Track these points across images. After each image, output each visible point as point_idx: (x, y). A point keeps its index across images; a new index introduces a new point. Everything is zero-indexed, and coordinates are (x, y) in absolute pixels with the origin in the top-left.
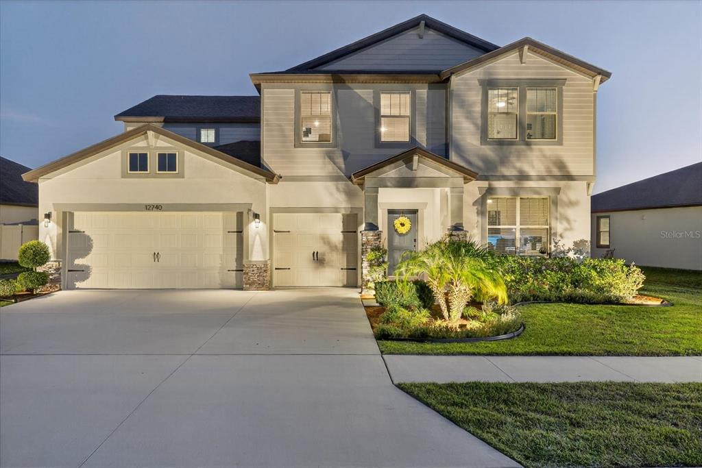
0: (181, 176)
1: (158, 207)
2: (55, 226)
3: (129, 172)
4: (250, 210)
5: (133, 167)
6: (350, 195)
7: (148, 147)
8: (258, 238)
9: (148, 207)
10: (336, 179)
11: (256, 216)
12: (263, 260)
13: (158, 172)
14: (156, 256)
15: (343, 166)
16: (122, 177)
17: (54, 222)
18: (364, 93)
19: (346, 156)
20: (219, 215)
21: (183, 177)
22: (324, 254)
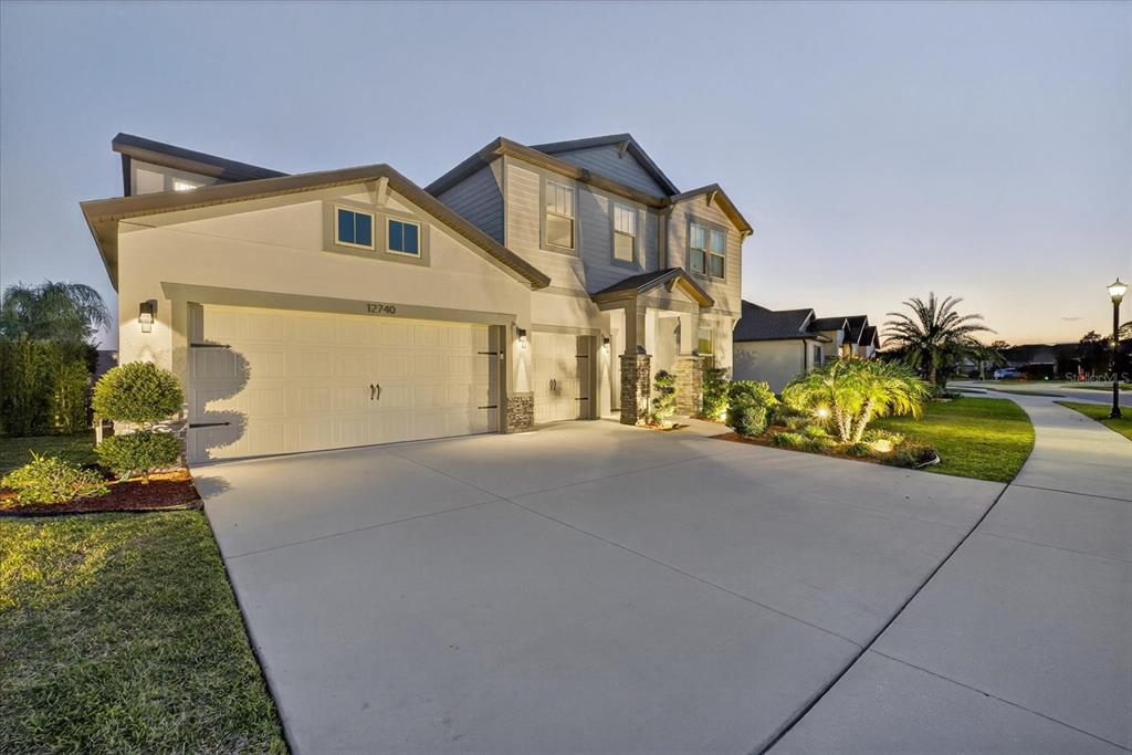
0: (425, 262)
1: (390, 310)
2: (168, 331)
3: (338, 242)
4: (513, 324)
5: (346, 234)
6: (590, 314)
7: (373, 207)
8: (522, 361)
9: (372, 308)
10: (576, 294)
11: (522, 333)
12: (527, 391)
13: (389, 251)
14: (375, 390)
15: (584, 279)
16: (324, 250)
17: (164, 321)
18: (602, 200)
19: (586, 268)
20: (465, 328)
21: (429, 266)
22: (560, 383)
